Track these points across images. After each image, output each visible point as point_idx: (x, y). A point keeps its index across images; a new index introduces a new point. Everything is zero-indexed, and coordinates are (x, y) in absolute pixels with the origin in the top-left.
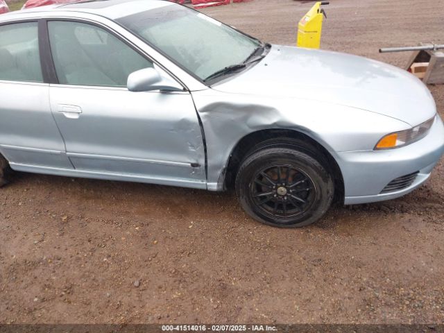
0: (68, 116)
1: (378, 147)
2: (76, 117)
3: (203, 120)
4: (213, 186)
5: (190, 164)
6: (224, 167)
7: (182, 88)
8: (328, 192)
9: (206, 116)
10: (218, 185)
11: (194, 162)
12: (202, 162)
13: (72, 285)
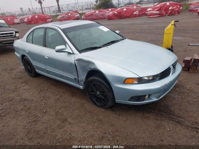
0: (46, 57)
1: (125, 82)
2: (47, 58)
3: (76, 64)
4: (81, 87)
5: (74, 78)
6: (84, 81)
7: (72, 53)
8: (111, 96)
9: (77, 63)
10: (83, 88)
11: (75, 77)
12: (77, 78)
13: (30, 108)
